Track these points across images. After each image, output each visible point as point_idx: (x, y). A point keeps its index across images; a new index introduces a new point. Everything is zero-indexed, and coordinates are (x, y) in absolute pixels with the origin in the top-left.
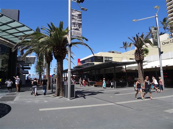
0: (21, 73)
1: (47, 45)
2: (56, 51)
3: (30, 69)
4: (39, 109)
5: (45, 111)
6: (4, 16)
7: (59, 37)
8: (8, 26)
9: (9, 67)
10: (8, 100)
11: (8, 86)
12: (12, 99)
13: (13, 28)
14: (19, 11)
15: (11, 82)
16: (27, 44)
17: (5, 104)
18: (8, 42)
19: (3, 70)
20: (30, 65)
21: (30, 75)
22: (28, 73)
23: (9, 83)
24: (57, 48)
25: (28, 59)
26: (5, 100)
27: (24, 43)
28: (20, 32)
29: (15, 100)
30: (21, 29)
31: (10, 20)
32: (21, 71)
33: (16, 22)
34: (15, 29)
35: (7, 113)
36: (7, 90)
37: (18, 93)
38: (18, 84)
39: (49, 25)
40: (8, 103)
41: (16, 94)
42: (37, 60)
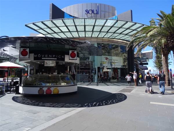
0: (140, 69)
1: (160, 37)
2: (170, 41)
3: (148, 64)
4: (150, 102)
5: (156, 105)
6: (119, 21)
7: (172, 24)
8: (123, 28)
9: (129, 64)
10: (127, 92)
11: (128, 80)
12: (130, 91)
13: (127, 29)
14: (131, 11)
15: (130, 77)
16: (138, 41)
17: (123, 94)
18: (125, 42)
19: (124, 67)
20: (147, 60)
21: (150, 71)
22: (147, 69)
23: (128, 78)
24: (171, 37)
25: (147, 54)
26: (124, 91)
27: (136, 40)
28: (134, 30)
29: (132, 92)
30: (133, 28)
31: (123, 23)
32: (140, 67)
33: (128, 22)
34: (128, 29)
35: (123, 101)
36: (127, 84)
37: (136, 87)
38: (136, 79)
39: (159, 15)
40: (126, 93)
41: (134, 87)
42: (154, 54)
